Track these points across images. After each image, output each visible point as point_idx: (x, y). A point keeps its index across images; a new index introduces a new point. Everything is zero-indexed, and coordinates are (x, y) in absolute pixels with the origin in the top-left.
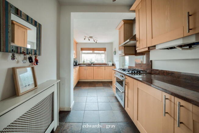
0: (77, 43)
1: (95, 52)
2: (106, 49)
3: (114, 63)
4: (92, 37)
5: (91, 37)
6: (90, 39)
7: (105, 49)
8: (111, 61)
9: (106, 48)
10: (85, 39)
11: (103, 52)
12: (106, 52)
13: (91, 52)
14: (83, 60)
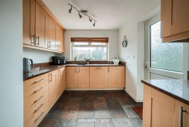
0: (64, 30)
1: (93, 44)
2: (109, 40)
3: (121, 61)
4: (86, 11)
5: (84, 12)
6: (81, 14)
7: (106, 40)
8: (117, 57)
9: (108, 38)
10: (70, 11)
11: (104, 44)
12: (108, 44)
13: (87, 43)
14: (74, 57)
